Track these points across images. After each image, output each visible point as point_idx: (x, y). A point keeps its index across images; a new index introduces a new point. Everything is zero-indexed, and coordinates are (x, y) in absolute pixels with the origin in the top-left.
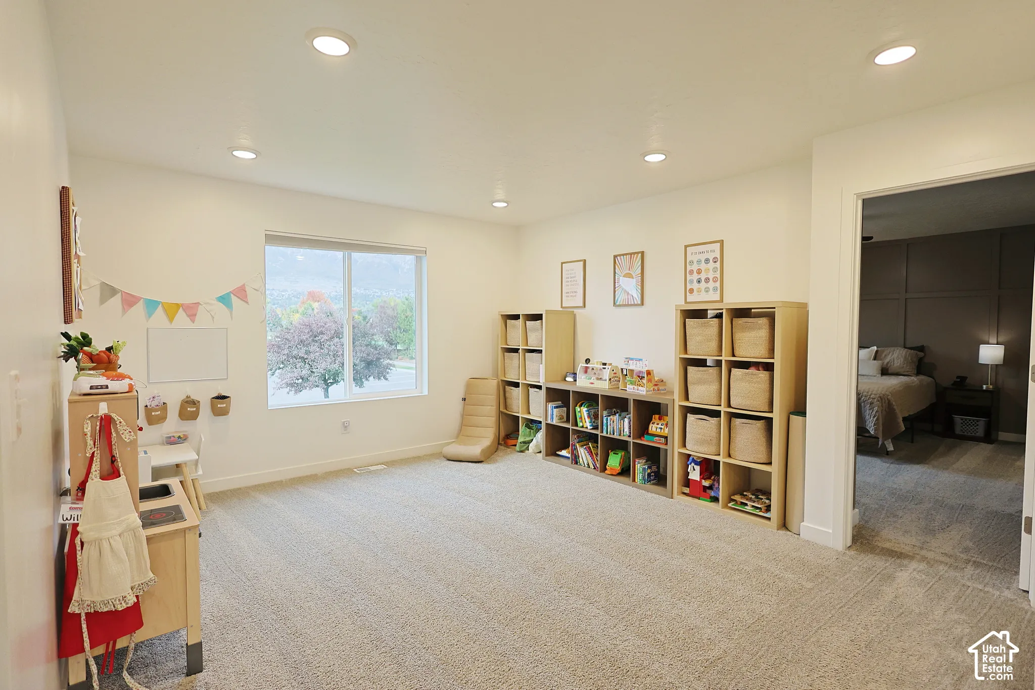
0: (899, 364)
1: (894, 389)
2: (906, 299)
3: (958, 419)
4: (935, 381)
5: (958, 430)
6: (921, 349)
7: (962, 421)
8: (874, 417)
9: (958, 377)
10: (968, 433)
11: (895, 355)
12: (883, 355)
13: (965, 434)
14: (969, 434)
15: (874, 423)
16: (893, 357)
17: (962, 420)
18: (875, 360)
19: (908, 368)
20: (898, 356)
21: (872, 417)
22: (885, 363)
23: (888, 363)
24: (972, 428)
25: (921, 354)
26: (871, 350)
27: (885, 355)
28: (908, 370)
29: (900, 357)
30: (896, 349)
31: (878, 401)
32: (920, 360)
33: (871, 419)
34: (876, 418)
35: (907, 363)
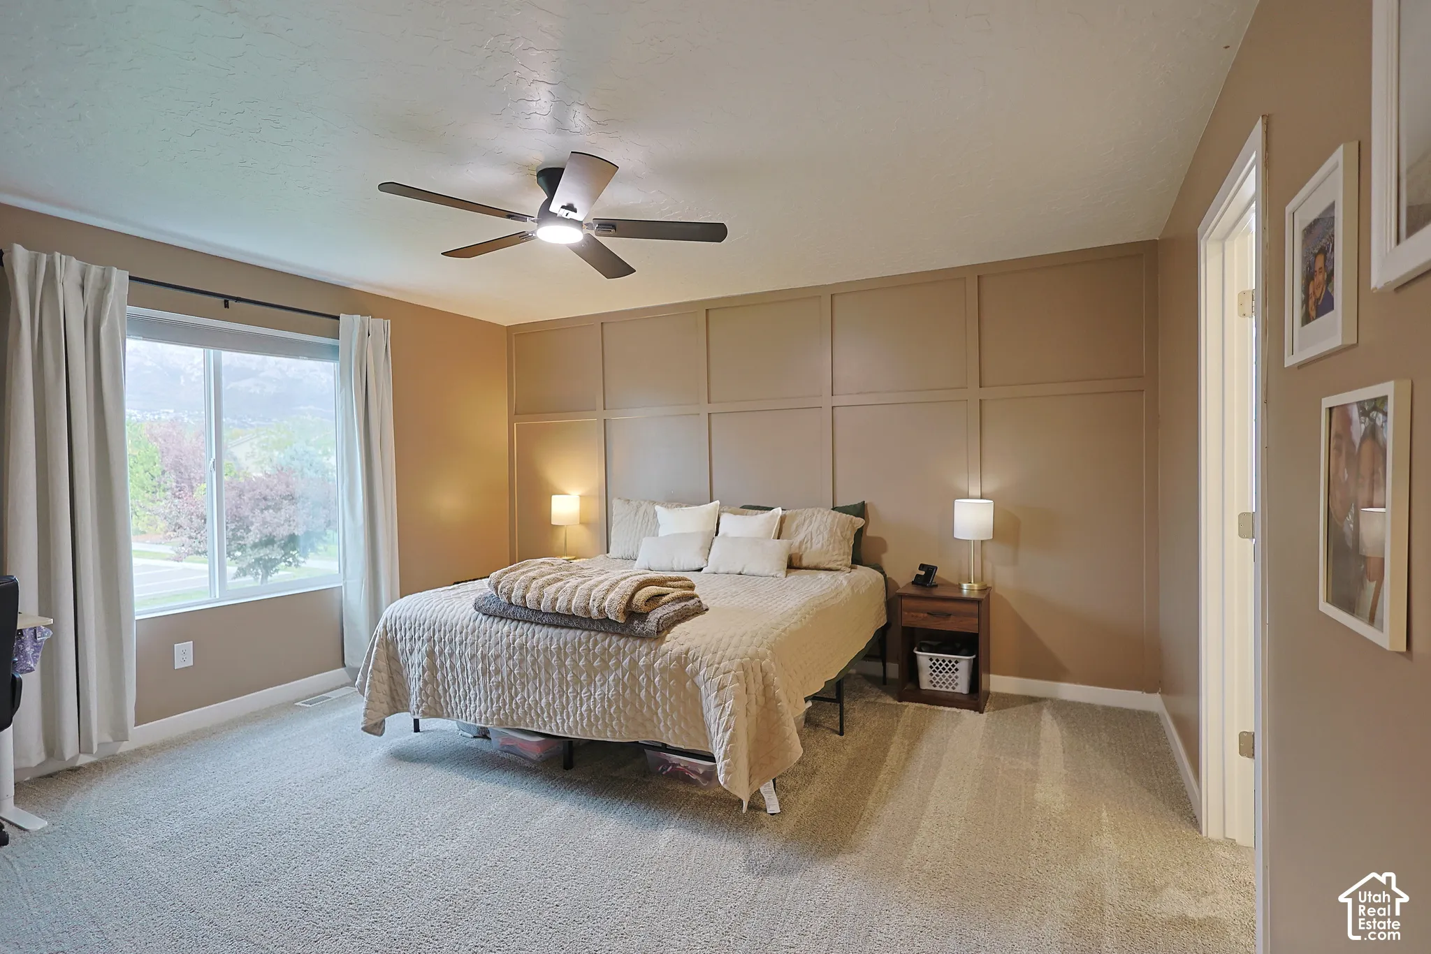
0: (820, 545)
1: (784, 631)
2: (833, 407)
3: (924, 658)
4: (885, 576)
5: (925, 684)
6: (860, 510)
7: (931, 663)
8: (725, 730)
9: (922, 567)
10: (941, 687)
11: (815, 525)
12: (794, 526)
13: (937, 688)
14: (944, 689)
15: (726, 751)
16: (810, 529)
17: (931, 660)
18: (778, 538)
19: (836, 552)
20: (818, 528)
21: (721, 730)
22: (797, 544)
23: (801, 543)
24: (947, 675)
25: (860, 522)
26: (772, 516)
27: (797, 527)
28: (835, 558)
29: (822, 528)
30: (816, 513)
31: (737, 678)
32: (860, 533)
33: (720, 735)
34: (729, 732)
35: (834, 542)
